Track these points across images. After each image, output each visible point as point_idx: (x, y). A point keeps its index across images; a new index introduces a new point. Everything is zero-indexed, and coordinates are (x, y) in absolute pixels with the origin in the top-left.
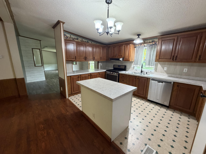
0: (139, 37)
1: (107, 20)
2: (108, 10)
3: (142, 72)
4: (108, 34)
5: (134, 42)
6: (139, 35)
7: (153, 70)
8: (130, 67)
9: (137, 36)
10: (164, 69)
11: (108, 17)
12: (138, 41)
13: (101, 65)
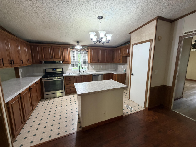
0: (78, 44)
1: (99, 32)
2: (100, 24)
3: (80, 71)
4: (100, 43)
5: (75, 47)
6: (78, 42)
7: (87, 69)
8: (67, 69)
9: (77, 43)
10: (92, 67)
11: (100, 30)
12: (78, 47)
13: (22, 71)
